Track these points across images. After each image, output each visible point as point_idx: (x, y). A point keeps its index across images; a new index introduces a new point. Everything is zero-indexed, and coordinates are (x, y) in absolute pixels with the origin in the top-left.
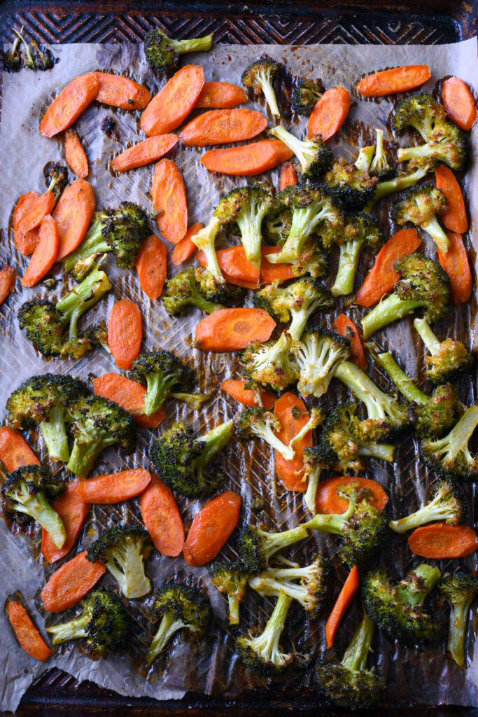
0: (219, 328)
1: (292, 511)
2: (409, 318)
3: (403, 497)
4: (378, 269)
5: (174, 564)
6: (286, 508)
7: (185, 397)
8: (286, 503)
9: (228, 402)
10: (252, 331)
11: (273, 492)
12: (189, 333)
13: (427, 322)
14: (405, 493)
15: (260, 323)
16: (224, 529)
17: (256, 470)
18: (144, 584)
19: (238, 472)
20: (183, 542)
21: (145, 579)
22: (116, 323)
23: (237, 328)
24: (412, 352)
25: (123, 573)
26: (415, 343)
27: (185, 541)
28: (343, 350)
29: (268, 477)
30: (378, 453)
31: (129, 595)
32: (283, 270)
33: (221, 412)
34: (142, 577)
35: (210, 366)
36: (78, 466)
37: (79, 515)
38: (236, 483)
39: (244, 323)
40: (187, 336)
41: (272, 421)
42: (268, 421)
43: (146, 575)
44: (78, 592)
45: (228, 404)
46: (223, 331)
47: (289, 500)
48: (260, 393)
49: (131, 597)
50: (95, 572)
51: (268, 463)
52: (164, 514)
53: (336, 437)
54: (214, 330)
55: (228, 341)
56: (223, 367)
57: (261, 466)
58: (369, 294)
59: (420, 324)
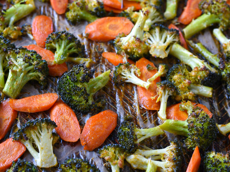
0: (100, 26)
1: (151, 122)
2: (210, 28)
3: (221, 117)
4: (189, 7)
5: (73, 151)
6: (146, 121)
7: (80, 60)
8: (147, 119)
9: (106, 66)
10: (120, 29)
11: (138, 112)
12: (81, 33)
13: (221, 30)
14: (222, 115)
15: (124, 25)
16: (107, 128)
17: (126, 101)
18: (53, 159)
19: (114, 102)
20: (80, 133)
21: (53, 155)
22: (37, 24)
23: (110, 27)
24: (214, 46)
25: (38, 152)
26: (215, 43)
27: (81, 133)
28: (175, 36)
29: (134, 104)
30: (202, 91)
31: (42, 165)
32: (136, 5)
33: (102, 71)
34: (52, 155)
35: (95, 49)
36: (10, 88)
37: (9, 118)
38: (113, 107)
39: (115, 25)
40: (80, 34)
41: (135, 70)
42: (132, 70)
43: (54, 153)
44: (6, 163)
45: (106, 67)
46: (103, 28)
47: (149, 117)
48: (127, 58)
49: (43, 166)
50: (18, 150)
51: (134, 97)
52: (67, 117)
53: (176, 77)
54: (97, 27)
55: (106, 33)
56: (102, 50)
57: (129, 99)
58: (186, 18)
59: (217, 32)
